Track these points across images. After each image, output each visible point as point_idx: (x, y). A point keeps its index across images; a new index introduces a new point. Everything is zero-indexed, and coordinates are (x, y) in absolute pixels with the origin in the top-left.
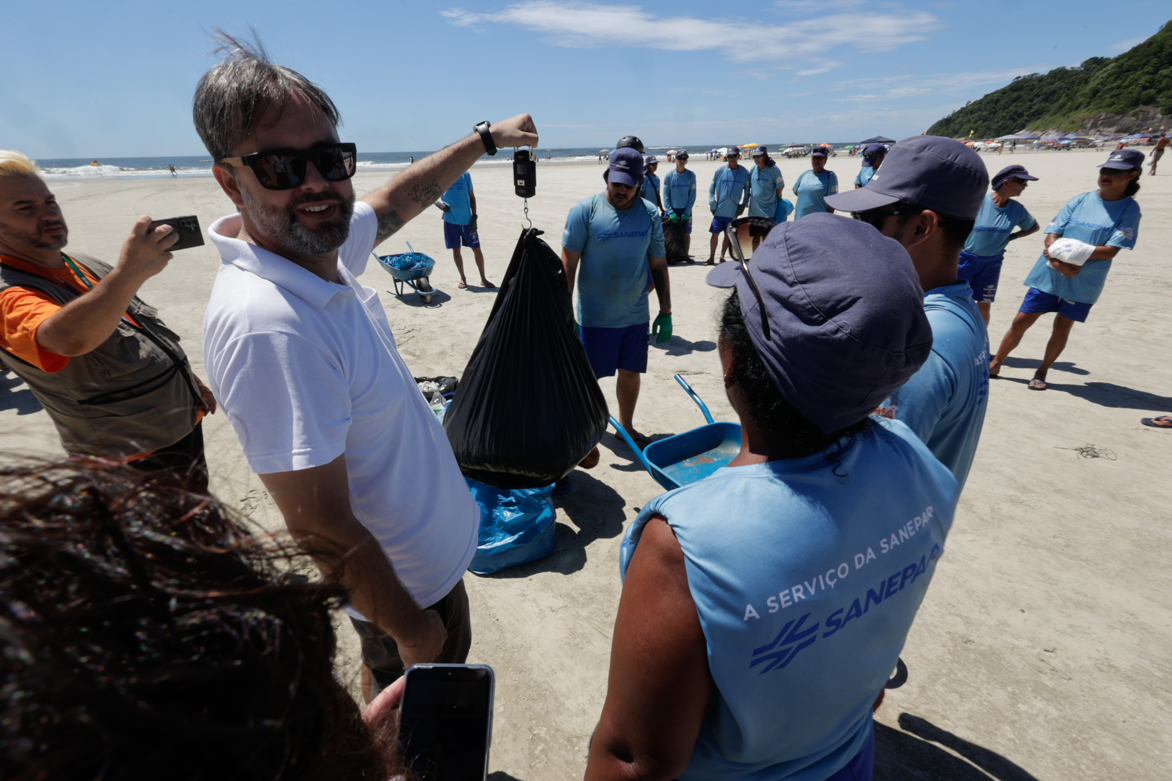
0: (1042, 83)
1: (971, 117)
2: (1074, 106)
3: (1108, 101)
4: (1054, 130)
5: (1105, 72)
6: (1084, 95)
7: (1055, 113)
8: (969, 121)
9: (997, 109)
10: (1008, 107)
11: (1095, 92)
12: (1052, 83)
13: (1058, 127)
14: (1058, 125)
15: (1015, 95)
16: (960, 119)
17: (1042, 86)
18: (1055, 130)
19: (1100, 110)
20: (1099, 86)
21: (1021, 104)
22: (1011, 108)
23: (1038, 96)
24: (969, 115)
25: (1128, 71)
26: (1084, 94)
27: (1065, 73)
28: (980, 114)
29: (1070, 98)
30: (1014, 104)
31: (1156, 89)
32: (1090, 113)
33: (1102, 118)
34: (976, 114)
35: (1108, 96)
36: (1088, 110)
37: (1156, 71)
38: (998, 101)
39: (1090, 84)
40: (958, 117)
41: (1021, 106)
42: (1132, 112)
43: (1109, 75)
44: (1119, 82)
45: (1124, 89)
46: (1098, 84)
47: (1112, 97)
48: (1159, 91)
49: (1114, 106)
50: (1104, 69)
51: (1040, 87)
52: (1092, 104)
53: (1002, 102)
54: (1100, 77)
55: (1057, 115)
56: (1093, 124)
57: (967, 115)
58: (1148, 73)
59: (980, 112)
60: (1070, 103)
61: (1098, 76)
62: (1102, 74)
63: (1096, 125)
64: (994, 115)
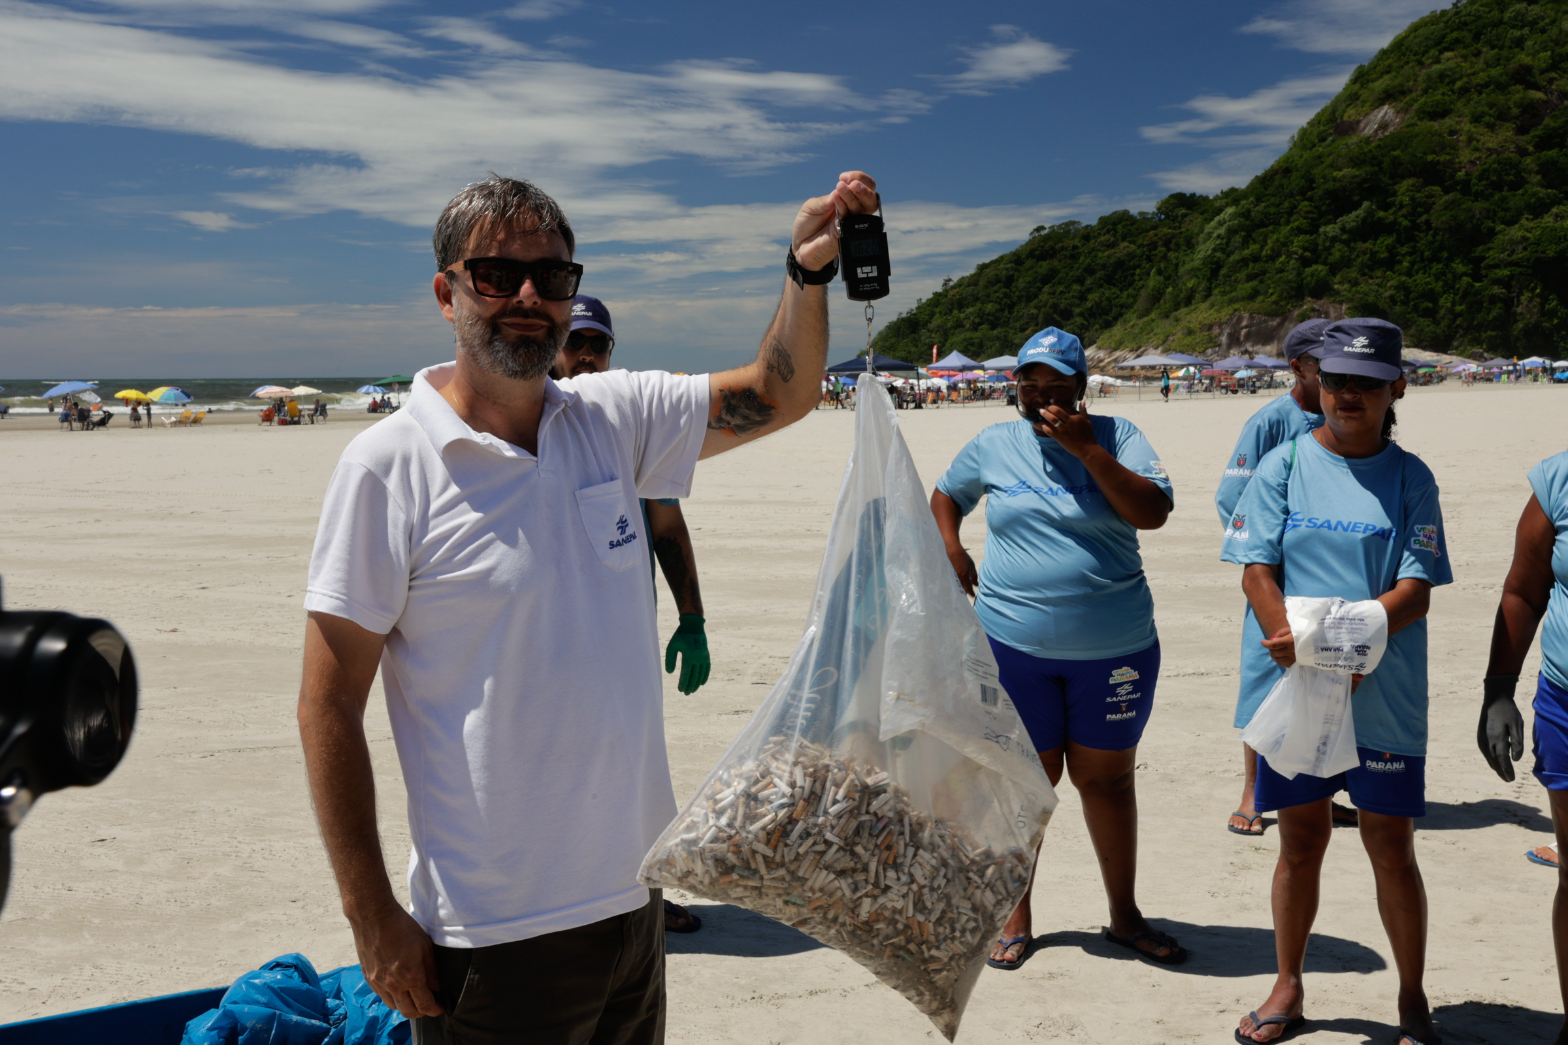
0: (1092, 244)
1: (962, 316)
2: (1182, 296)
3: (1248, 287)
4: (1156, 348)
5: (1221, 224)
6: (1194, 272)
7: (1147, 312)
8: (959, 325)
9: (1015, 299)
10: (1036, 296)
11: (1214, 268)
12: (1112, 245)
13: (1164, 342)
14: (1162, 337)
15: (1044, 267)
16: (936, 321)
17: (1093, 250)
18: (1160, 349)
19: (1236, 306)
20: (1218, 254)
21: (1061, 288)
22: (1043, 297)
23: (1090, 271)
24: (955, 312)
25: (1262, 225)
26: (1193, 269)
27: (1132, 224)
28: (980, 310)
29: (1169, 277)
30: (1046, 289)
31: (1325, 264)
32: (1218, 311)
33: (1244, 323)
34: (971, 310)
35: (1242, 275)
36: (1212, 306)
37: (1313, 229)
38: (1009, 281)
39: (1200, 248)
40: (932, 315)
41: (1062, 292)
42: (1296, 313)
43: (1232, 232)
44: (1254, 247)
45: (1267, 262)
46: (1214, 250)
47: (1250, 278)
48: (1334, 269)
49: (1260, 298)
50: (1217, 219)
51: (1090, 253)
52: (1216, 292)
53: (1021, 283)
54: (1215, 235)
55: (1153, 316)
56: (1230, 336)
57: (951, 312)
58: (1300, 231)
59: (979, 305)
60: (1170, 289)
61: (1210, 234)
62: (1216, 228)
63: (1238, 339)
64: (1010, 313)
